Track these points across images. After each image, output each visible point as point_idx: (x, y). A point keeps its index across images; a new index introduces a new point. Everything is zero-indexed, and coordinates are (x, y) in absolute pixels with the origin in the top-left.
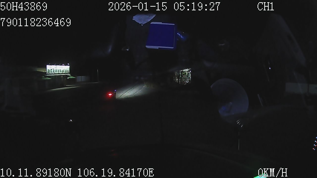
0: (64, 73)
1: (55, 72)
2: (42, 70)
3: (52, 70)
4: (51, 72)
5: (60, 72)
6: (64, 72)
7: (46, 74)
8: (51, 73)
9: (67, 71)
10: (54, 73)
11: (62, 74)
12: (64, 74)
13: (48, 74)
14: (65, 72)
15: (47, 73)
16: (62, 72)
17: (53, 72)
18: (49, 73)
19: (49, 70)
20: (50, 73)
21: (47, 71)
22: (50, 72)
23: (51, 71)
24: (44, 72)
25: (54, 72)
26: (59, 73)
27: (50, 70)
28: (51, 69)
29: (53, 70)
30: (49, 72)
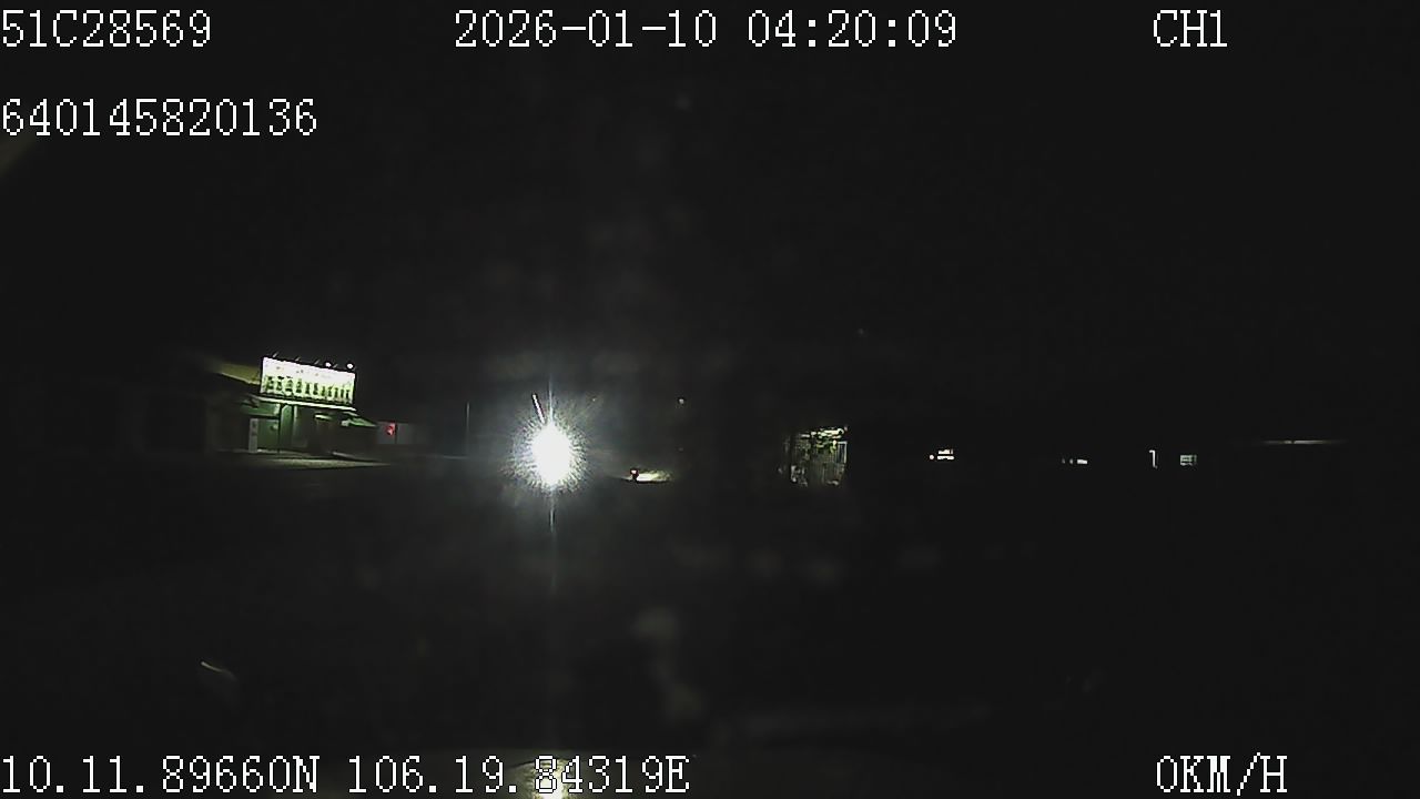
0: (329, 399)
1: (294, 389)
2: (246, 377)
3: (285, 383)
4: (278, 389)
5: (315, 393)
6: (330, 395)
7: (259, 394)
8: (280, 392)
9: (342, 395)
10: (288, 394)
11: (320, 402)
12: (331, 403)
13: (266, 395)
14: (336, 395)
15: (262, 391)
16: (323, 395)
17: (287, 390)
18: (269, 391)
19: (270, 378)
20: (276, 392)
21: (265, 382)
22: (276, 386)
23: (280, 384)
24: (250, 382)
25: (290, 390)
26: (312, 396)
27: (276, 379)
28: (280, 378)
29: (286, 380)
30: (272, 388)
